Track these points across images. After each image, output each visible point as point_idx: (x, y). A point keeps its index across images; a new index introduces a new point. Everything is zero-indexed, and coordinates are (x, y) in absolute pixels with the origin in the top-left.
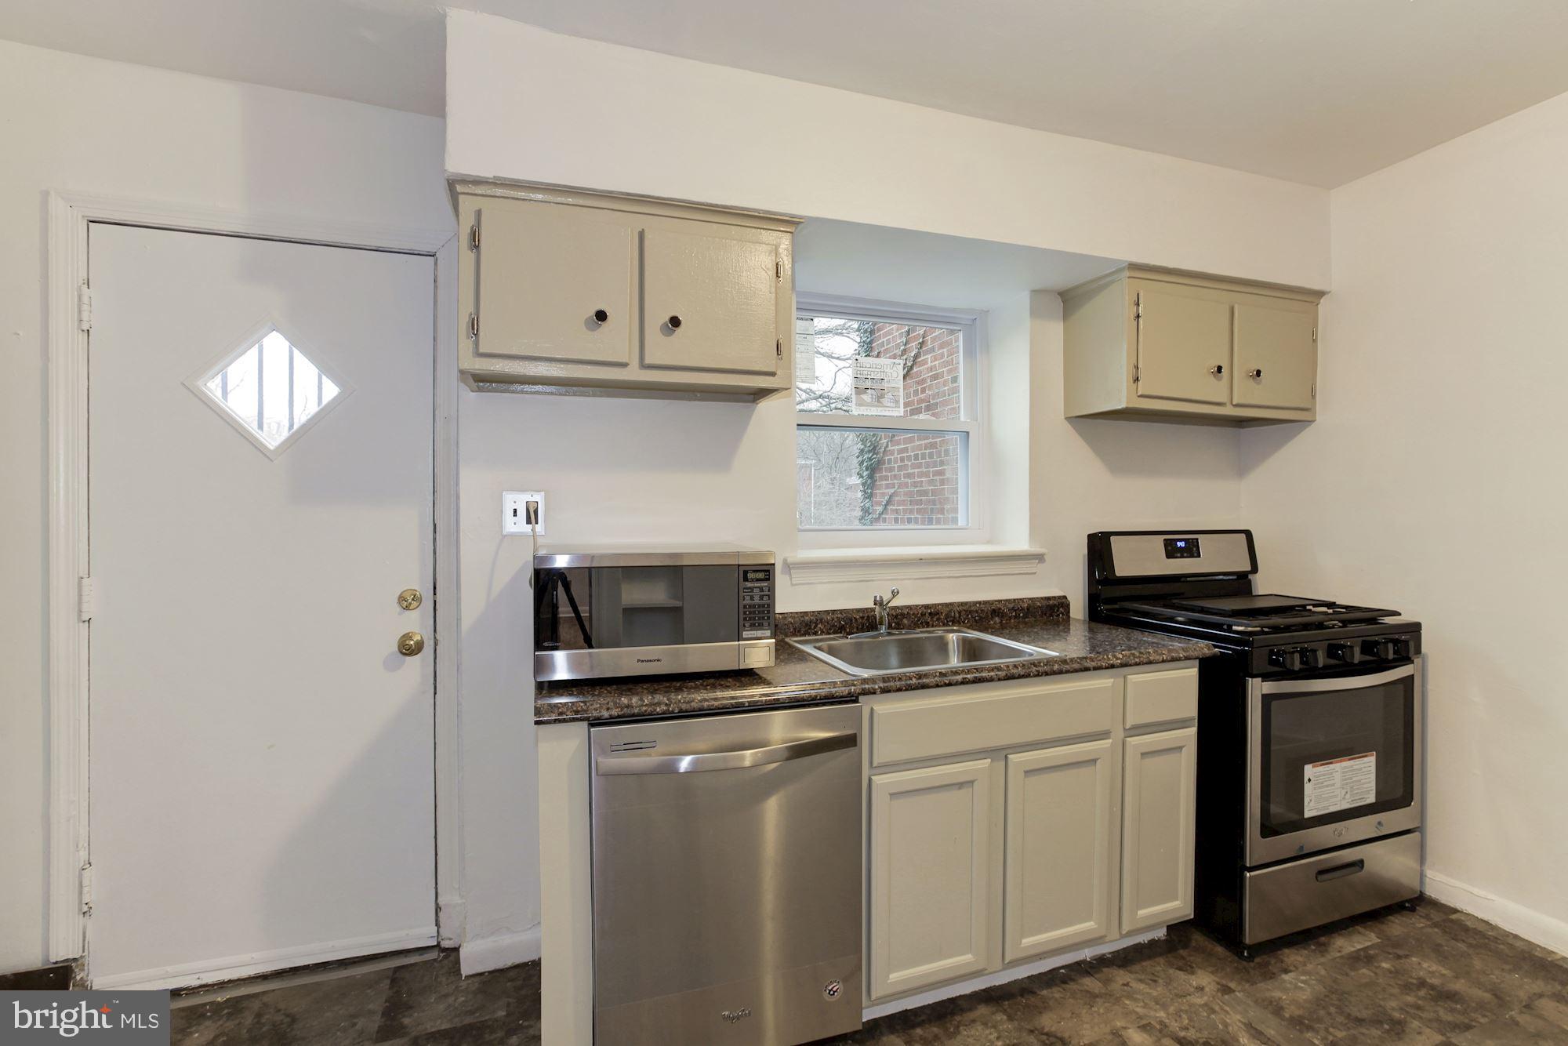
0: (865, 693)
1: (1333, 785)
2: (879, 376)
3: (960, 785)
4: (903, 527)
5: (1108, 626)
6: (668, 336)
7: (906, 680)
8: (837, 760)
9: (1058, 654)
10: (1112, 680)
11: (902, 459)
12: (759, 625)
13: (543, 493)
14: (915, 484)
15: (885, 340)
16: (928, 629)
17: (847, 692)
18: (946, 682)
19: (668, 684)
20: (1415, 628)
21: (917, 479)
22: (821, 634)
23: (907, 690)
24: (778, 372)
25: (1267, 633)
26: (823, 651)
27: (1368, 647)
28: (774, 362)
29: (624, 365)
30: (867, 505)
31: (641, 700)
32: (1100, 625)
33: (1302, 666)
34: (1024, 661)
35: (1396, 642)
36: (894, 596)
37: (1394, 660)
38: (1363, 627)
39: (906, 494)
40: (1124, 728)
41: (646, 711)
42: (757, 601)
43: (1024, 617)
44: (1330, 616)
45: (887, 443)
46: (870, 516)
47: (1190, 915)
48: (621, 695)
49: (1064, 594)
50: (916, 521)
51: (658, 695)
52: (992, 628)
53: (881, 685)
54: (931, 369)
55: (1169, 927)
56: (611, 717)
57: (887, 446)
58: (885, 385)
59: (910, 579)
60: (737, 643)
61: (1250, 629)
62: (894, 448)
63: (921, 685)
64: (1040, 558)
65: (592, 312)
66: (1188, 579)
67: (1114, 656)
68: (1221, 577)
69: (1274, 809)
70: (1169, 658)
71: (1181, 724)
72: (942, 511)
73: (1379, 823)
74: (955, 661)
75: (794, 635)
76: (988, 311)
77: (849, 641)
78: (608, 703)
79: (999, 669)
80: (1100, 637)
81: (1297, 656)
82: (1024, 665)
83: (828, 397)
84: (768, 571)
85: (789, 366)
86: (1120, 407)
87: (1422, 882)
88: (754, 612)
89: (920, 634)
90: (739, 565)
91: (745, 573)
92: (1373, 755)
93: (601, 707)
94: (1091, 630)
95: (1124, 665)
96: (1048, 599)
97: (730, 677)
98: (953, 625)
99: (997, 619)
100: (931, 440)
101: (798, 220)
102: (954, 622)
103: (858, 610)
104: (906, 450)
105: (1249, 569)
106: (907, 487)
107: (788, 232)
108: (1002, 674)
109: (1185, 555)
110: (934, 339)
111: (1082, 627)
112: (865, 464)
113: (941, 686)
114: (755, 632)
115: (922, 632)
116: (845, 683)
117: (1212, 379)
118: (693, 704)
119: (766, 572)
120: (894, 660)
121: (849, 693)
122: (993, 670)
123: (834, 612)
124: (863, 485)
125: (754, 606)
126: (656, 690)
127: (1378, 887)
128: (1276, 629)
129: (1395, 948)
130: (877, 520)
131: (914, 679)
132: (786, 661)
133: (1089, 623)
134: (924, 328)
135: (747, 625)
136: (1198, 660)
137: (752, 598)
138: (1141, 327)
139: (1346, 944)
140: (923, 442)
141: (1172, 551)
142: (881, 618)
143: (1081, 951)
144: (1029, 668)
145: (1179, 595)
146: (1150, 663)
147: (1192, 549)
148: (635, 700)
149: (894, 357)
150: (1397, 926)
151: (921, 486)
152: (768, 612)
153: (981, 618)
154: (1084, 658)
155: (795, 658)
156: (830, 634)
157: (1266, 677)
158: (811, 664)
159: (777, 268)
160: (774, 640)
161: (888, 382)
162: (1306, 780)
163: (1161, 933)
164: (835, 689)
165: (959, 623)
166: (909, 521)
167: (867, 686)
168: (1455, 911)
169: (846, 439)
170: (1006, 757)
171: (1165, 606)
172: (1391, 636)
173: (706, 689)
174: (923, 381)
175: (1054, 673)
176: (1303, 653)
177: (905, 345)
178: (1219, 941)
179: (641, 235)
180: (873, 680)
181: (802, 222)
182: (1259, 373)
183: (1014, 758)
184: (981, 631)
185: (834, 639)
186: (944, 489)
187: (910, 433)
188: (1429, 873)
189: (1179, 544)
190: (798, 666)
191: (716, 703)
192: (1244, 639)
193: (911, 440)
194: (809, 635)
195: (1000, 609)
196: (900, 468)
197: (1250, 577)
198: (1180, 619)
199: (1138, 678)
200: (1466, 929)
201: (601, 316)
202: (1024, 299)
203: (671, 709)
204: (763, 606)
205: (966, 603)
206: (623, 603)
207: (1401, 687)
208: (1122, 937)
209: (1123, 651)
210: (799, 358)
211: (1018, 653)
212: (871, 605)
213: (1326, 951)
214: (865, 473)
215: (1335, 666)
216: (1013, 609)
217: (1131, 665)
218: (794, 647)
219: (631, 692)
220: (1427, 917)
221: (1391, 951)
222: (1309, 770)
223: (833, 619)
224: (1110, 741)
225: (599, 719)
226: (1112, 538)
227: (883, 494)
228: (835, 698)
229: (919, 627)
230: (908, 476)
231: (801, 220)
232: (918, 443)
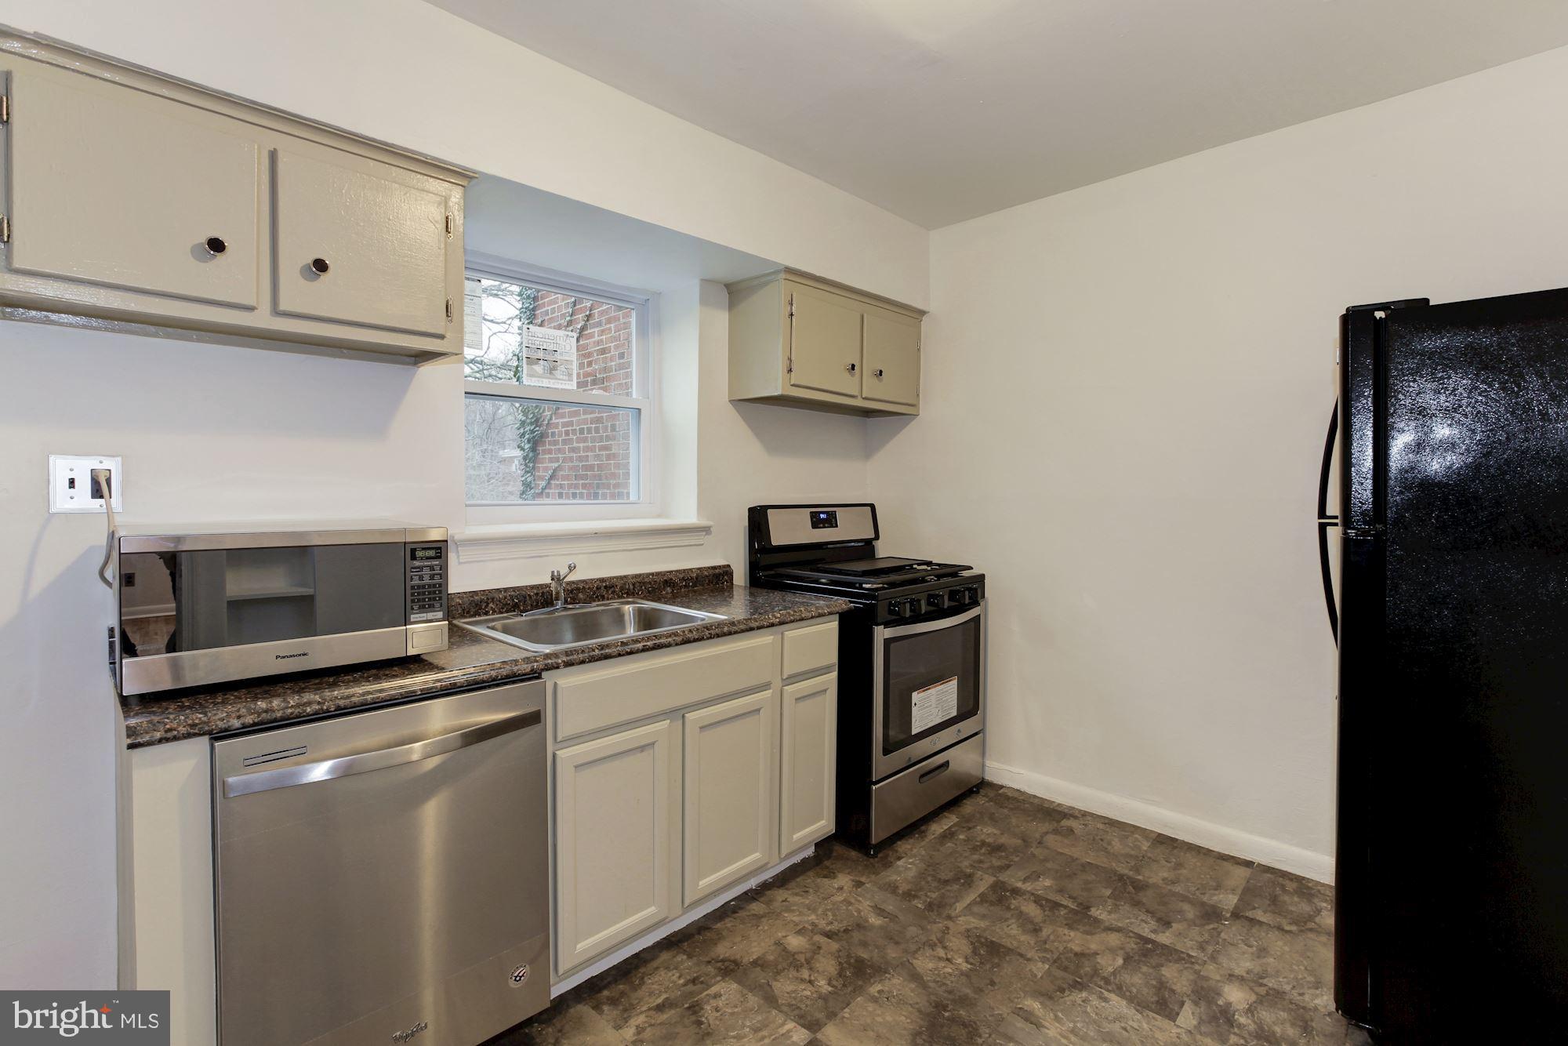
0: (548, 668)
1: (931, 705)
2: (551, 347)
3: (642, 748)
4: (567, 501)
5: (766, 590)
6: (311, 281)
7: (589, 652)
8: (522, 738)
9: (726, 617)
10: (772, 637)
11: (567, 433)
12: (429, 607)
13: (119, 459)
14: (580, 459)
15: (549, 308)
16: (604, 602)
17: (529, 669)
18: (627, 651)
19: (317, 681)
20: (981, 579)
21: (582, 454)
22: (493, 614)
23: (590, 661)
24: (448, 335)
25: (886, 589)
26: (497, 630)
27: (953, 595)
28: (443, 324)
29: (251, 309)
30: (529, 480)
31: (285, 701)
32: (759, 590)
33: (912, 614)
34: (698, 625)
35: (970, 589)
36: (571, 571)
37: (969, 604)
38: (950, 579)
39: (571, 468)
40: (782, 679)
41: (292, 713)
42: (427, 580)
43: (693, 587)
44: (929, 572)
45: (551, 415)
46: (532, 491)
47: (832, 830)
48: (256, 698)
49: (727, 563)
50: (582, 496)
51: (307, 694)
52: (666, 598)
53: (565, 659)
54: (598, 343)
55: (817, 845)
56: (244, 726)
57: (551, 419)
58: (557, 357)
59: (584, 553)
60: (405, 628)
61: (875, 586)
62: (557, 421)
63: (604, 656)
64: (706, 530)
65: (203, 239)
66: (829, 546)
67: (774, 616)
68: (853, 544)
69: (892, 733)
70: (817, 615)
71: (823, 670)
72: (608, 486)
73: (959, 731)
74: (631, 631)
75: (462, 616)
76: (660, 293)
77: (524, 618)
78: (238, 711)
79: (676, 634)
80: (760, 600)
81: (908, 605)
82: (698, 629)
83: (481, 363)
84: (440, 548)
85: (460, 330)
86: (776, 394)
87: (983, 771)
88: (424, 593)
89: (594, 607)
90: (405, 543)
91: (413, 551)
92: (954, 679)
93: (229, 716)
94: (751, 594)
95: (781, 623)
96: (714, 568)
97: (396, 665)
98: (627, 597)
99: (669, 588)
100: (597, 415)
101: (471, 174)
102: (629, 594)
103: (532, 587)
104: (571, 424)
105: (873, 537)
106: (572, 462)
107: (459, 185)
108: (679, 639)
109: (826, 525)
110: (602, 313)
111: (743, 592)
112: (527, 436)
113: (623, 655)
114: (425, 614)
115: (598, 606)
116: (527, 660)
117: (847, 375)
118: (353, 699)
119: (439, 550)
120: (568, 635)
121: (532, 670)
122: (670, 636)
123: (506, 590)
124: (525, 458)
125: (424, 586)
126: (303, 689)
127: (957, 780)
128: (892, 585)
129: (967, 823)
130: (540, 495)
131: (596, 650)
132: (459, 645)
133: (750, 588)
134: (591, 302)
135: (415, 607)
136: (838, 615)
137: (421, 578)
138: (794, 324)
139: (937, 828)
140: (589, 416)
141: (816, 522)
142: (558, 593)
143: (749, 882)
144: (703, 631)
145: (821, 560)
146: (802, 619)
147: (831, 521)
148: (276, 703)
149: (559, 327)
150: (969, 807)
151: (587, 461)
152: (440, 592)
153: (654, 589)
154: (749, 619)
155: (468, 640)
156: (502, 613)
157: (887, 624)
158: (487, 645)
159: (447, 222)
160: (447, 622)
161: (561, 354)
162: (913, 705)
163: (810, 852)
164: (516, 667)
165: (633, 594)
166: (574, 495)
167: (550, 661)
168: (1002, 787)
169: (499, 409)
170: (683, 716)
171: (811, 570)
172: (966, 586)
173: (369, 681)
174: (589, 355)
175: (724, 635)
176: (912, 602)
177: (571, 316)
178: (853, 847)
179: (273, 156)
180: (555, 655)
181: (476, 178)
182: (881, 372)
183: (690, 716)
184: (656, 601)
185: (507, 618)
186: (611, 464)
187: (575, 406)
188: (988, 763)
189: (823, 517)
190: (473, 647)
191: (382, 695)
192: (871, 594)
193: (576, 413)
194: (480, 615)
195: (671, 579)
196: (565, 442)
197: (874, 543)
198: (823, 581)
199: (793, 633)
200: (1008, 798)
201: (216, 245)
202: (693, 288)
203: (325, 708)
204: (434, 586)
205: (640, 575)
206: (227, 595)
207: (972, 624)
208: (782, 860)
209: (780, 610)
210: (468, 321)
211: (692, 619)
212: (548, 580)
213: (926, 836)
214: (527, 446)
215: (933, 612)
216: (683, 579)
217: (787, 623)
218: (463, 629)
219: (268, 695)
220: (986, 796)
221: (964, 825)
222: (916, 697)
223: (505, 598)
224: (771, 691)
225: (226, 730)
226: (769, 511)
227: (546, 469)
228: (517, 676)
229: (594, 601)
230: (573, 450)
231: (477, 176)
232: (583, 417)
